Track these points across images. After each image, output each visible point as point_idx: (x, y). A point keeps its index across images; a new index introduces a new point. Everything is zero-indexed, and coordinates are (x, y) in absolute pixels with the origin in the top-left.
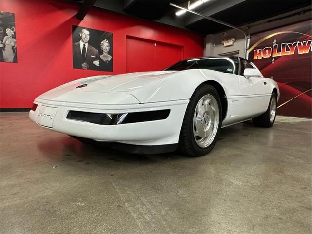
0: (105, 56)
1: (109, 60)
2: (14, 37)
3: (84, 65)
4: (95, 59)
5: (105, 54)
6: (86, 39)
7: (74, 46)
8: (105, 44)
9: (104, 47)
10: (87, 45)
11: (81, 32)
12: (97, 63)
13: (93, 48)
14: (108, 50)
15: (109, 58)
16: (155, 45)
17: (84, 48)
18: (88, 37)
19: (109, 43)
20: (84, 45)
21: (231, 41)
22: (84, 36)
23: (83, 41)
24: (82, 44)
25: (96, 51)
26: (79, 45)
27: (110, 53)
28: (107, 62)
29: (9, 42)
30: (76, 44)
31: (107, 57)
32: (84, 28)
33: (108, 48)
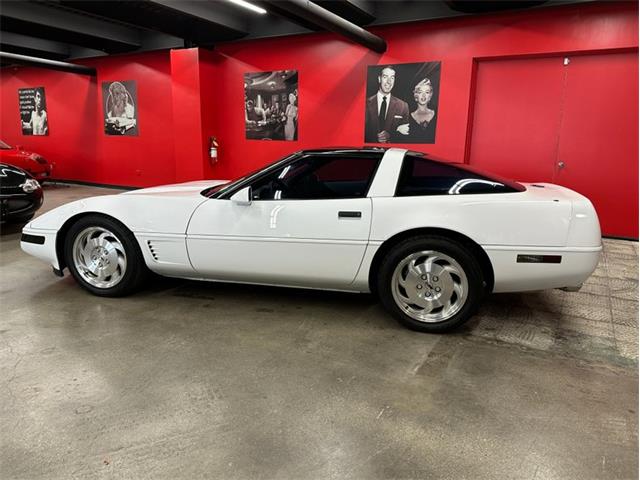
0: (421, 114)
1: (429, 120)
2: (296, 104)
3: (382, 134)
4: (401, 122)
5: (422, 108)
6: (388, 86)
7: (367, 102)
8: (424, 89)
9: (420, 96)
10: (389, 96)
11: (381, 74)
12: (404, 129)
13: (399, 100)
14: (428, 100)
15: (430, 116)
16: (566, 62)
17: (384, 103)
18: (393, 81)
19: (432, 85)
20: (385, 98)
22: (384, 81)
23: (383, 91)
24: (380, 96)
25: (404, 105)
27: (432, 105)
28: (425, 125)
29: (291, 111)
30: (372, 98)
31: (425, 114)
32: (386, 67)
33: (428, 97)
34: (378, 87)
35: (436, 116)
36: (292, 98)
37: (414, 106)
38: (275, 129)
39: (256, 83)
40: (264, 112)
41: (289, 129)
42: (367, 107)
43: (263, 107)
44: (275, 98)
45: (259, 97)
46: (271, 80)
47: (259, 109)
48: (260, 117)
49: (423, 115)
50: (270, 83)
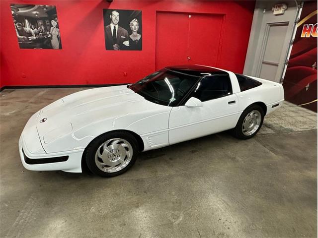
0: (134, 36)
1: (138, 39)
2: (57, 27)
3: (115, 46)
4: (125, 40)
5: (135, 33)
6: (116, 21)
7: (105, 29)
8: (134, 24)
9: (133, 27)
10: (117, 26)
11: (111, 14)
12: (127, 43)
13: (123, 29)
14: (137, 29)
15: (139, 37)
16: (190, 16)
17: (115, 30)
18: (118, 18)
19: (138, 22)
20: (115, 27)
21: (282, 8)
22: (114, 18)
23: (114, 24)
24: (112, 26)
25: (125, 31)
26: (110, 27)
27: (139, 32)
28: (137, 42)
29: (54, 32)
30: (107, 27)
31: (136, 36)
32: (113, 10)
33: (137, 28)
34: (110, 21)
35: (141, 38)
36: (54, 23)
37: (131, 32)
38: (44, 43)
39: (21, 11)
40: (32, 31)
41: (55, 42)
42: (105, 31)
43: (31, 28)
44: (40, 23)
45: (26, 21)
46: (35, 10)
47: (28, 28)
48: (30, 34)
49: (136, 37)
50: (35, 12)
